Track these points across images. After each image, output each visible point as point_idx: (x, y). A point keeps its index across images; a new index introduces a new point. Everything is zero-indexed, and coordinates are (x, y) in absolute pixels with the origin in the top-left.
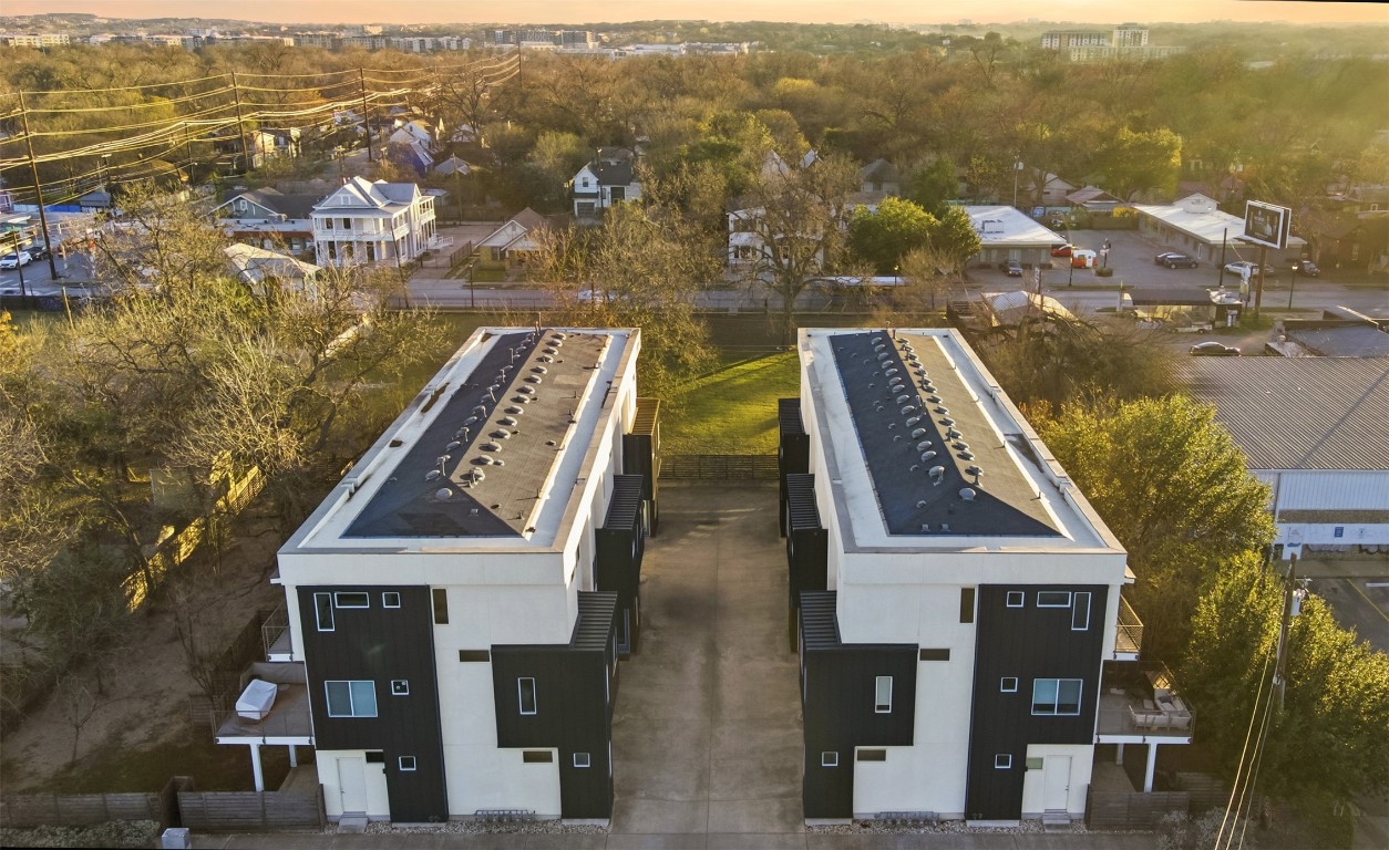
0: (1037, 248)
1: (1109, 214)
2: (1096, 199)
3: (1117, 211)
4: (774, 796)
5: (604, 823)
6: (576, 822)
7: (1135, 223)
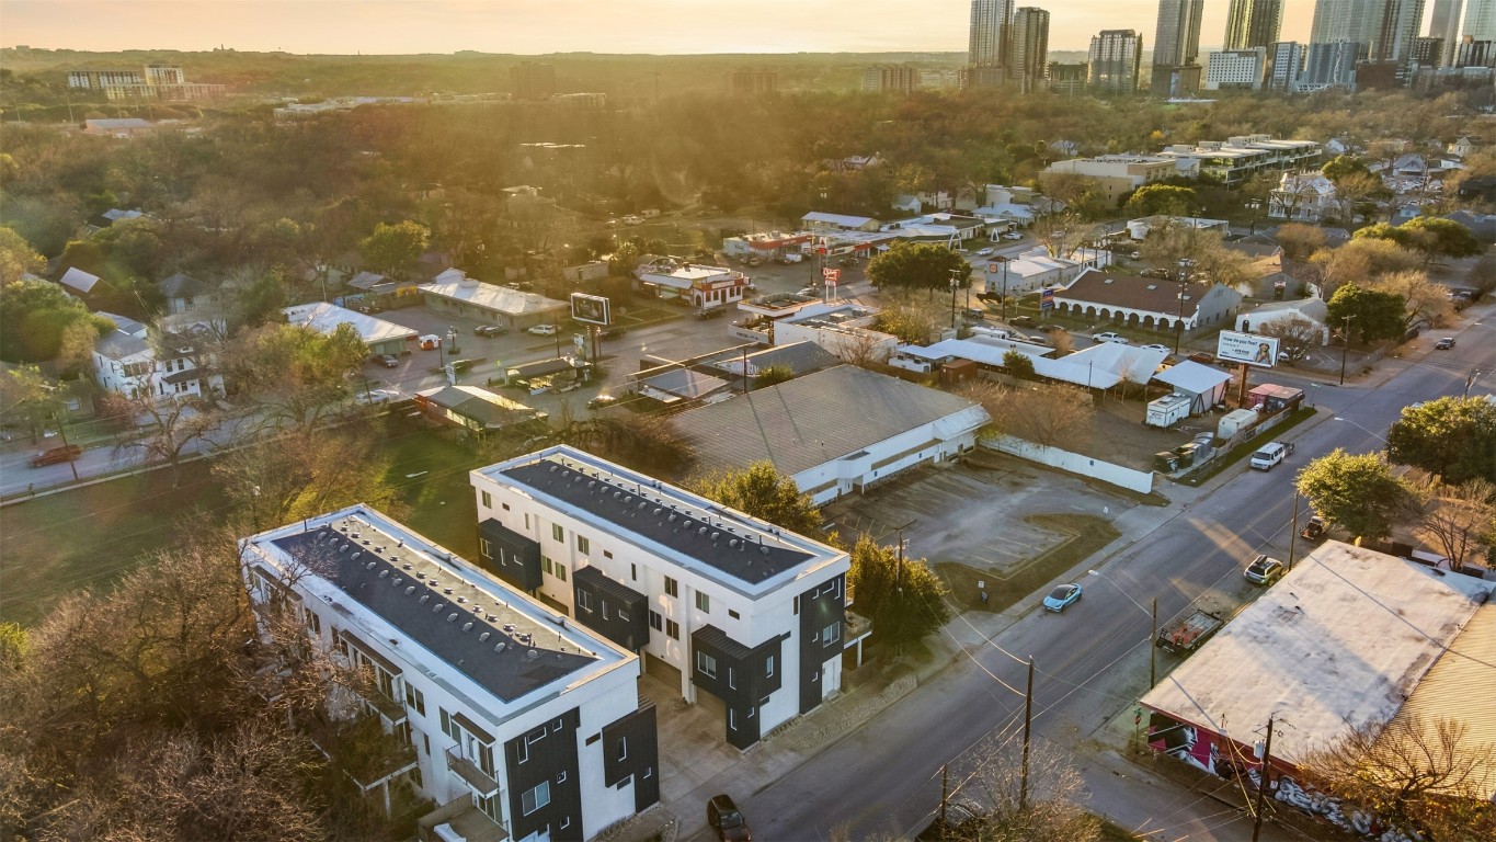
0: (396, 341)
1: (393, 294)
2: (380, 282)
3: (399, 291)
4: (714, 749)
5: (657, 804)
6: (644, 812)
7: (422, 300)
